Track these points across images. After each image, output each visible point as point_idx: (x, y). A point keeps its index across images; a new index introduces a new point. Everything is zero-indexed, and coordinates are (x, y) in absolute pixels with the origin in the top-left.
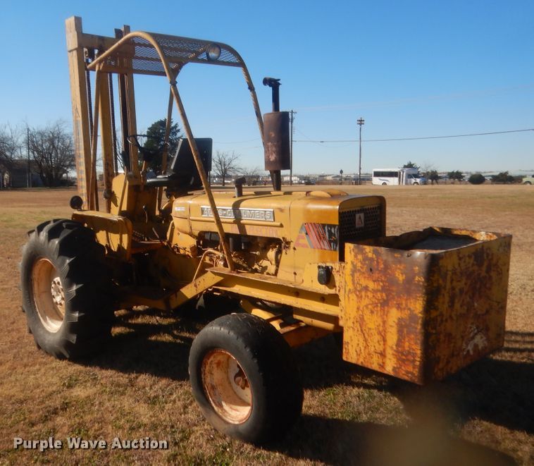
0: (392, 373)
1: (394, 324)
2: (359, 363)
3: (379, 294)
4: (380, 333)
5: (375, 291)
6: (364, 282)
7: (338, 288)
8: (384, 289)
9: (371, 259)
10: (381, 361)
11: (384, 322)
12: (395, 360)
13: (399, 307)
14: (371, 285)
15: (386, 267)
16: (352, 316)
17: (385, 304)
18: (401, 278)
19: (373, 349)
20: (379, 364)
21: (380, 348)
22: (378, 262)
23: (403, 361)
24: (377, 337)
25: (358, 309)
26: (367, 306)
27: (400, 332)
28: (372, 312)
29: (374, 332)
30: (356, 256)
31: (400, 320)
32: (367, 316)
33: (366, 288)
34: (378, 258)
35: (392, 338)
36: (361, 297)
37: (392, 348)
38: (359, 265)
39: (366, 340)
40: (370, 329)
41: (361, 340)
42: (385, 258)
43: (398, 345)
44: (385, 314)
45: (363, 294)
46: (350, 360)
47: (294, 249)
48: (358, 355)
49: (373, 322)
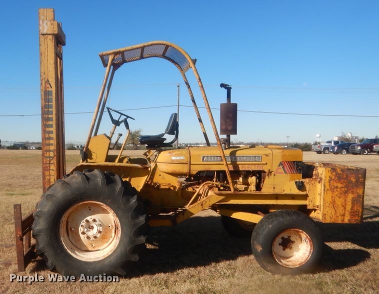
0: (348, 222)
1: (350, 201)
2: (332, 222)
3: (343, 189)
4: (343, 206)
5: (341, 188)
6: (335, 184)
7: (308, 191)
8: (346, 186)
9: (340, 174)
10: (342, 218)
11: (345, 201)
12: (349, 216)
13: (353, 193)
14: (340, 185)
15: (347, 176)
16: (328, 201)
17: (346, 192)
18: (354, 180)
19: (339, 214)
20: (342, 220)
21: (342, 213)
22: (343, 175)
23: (354, 215)
24: (341, 208)
25: (332, 197)
26: (337, 195)
27: (353, 203)
28: (339, 197)
29: (340, 206)
30: (332, 173)
31: (353, 198)
32: (337, 199)
33: (337, 187)
34: (343, 173)
35: (349, 207)
36: (334, 191)
37: (348, 211)
38: (334, 177)
39: (336, 211)
40: (338, 205)
41: (333, 211)
42: (346, 173)
43: (351, 209)
44: (346, 197)
45: (335, 190)
46: (326, 222)
47: (275, 175)
48: (331, 218)
49: (339, 202)
